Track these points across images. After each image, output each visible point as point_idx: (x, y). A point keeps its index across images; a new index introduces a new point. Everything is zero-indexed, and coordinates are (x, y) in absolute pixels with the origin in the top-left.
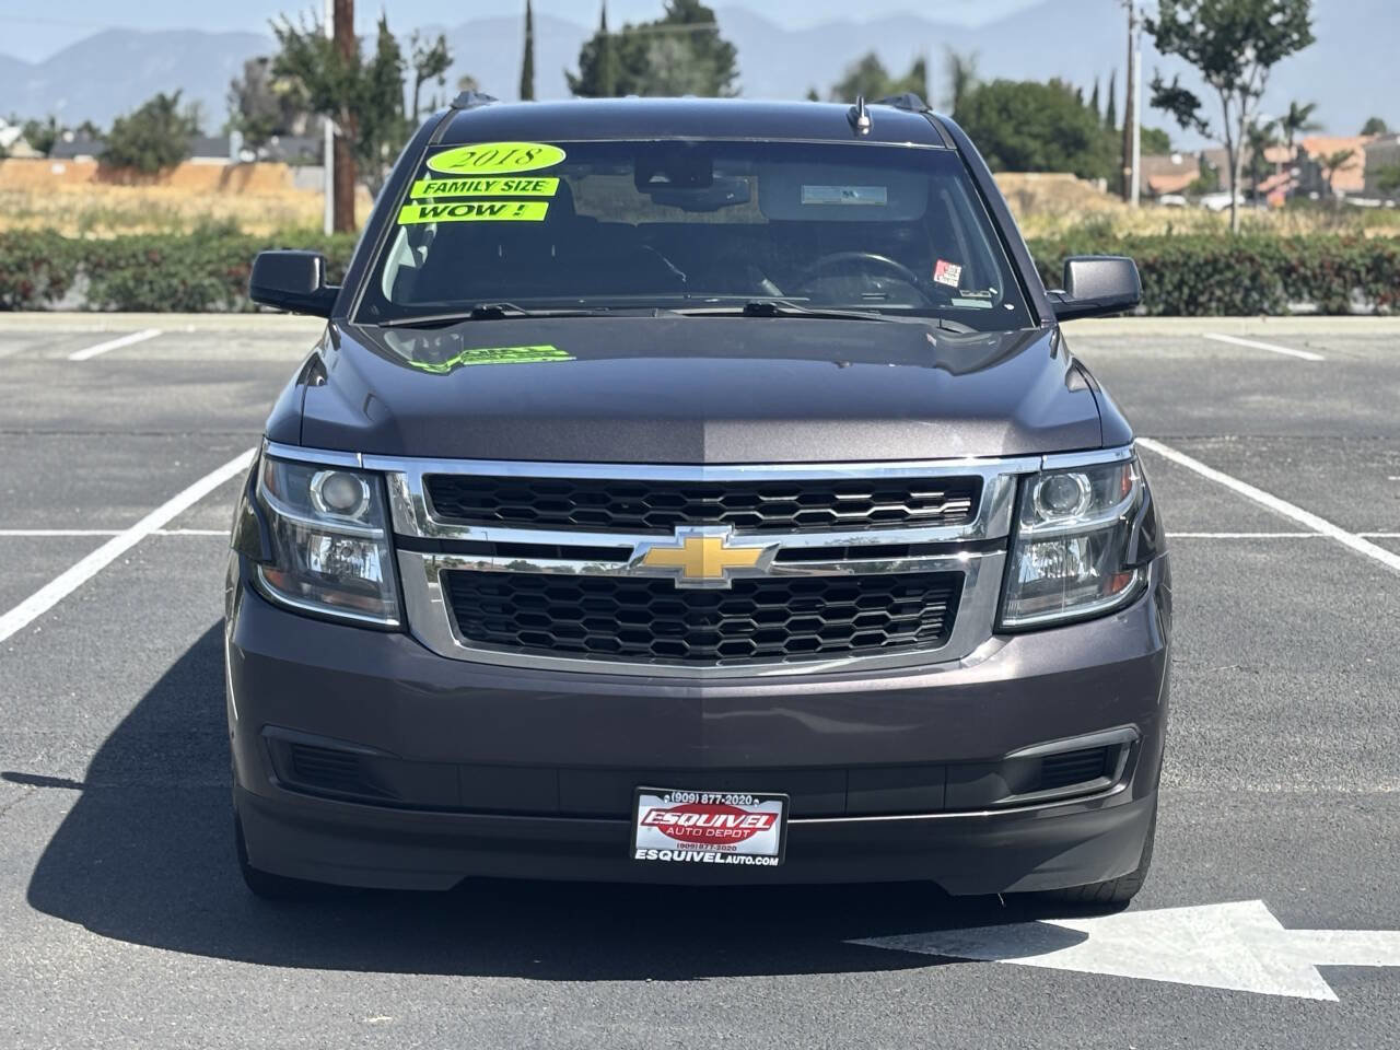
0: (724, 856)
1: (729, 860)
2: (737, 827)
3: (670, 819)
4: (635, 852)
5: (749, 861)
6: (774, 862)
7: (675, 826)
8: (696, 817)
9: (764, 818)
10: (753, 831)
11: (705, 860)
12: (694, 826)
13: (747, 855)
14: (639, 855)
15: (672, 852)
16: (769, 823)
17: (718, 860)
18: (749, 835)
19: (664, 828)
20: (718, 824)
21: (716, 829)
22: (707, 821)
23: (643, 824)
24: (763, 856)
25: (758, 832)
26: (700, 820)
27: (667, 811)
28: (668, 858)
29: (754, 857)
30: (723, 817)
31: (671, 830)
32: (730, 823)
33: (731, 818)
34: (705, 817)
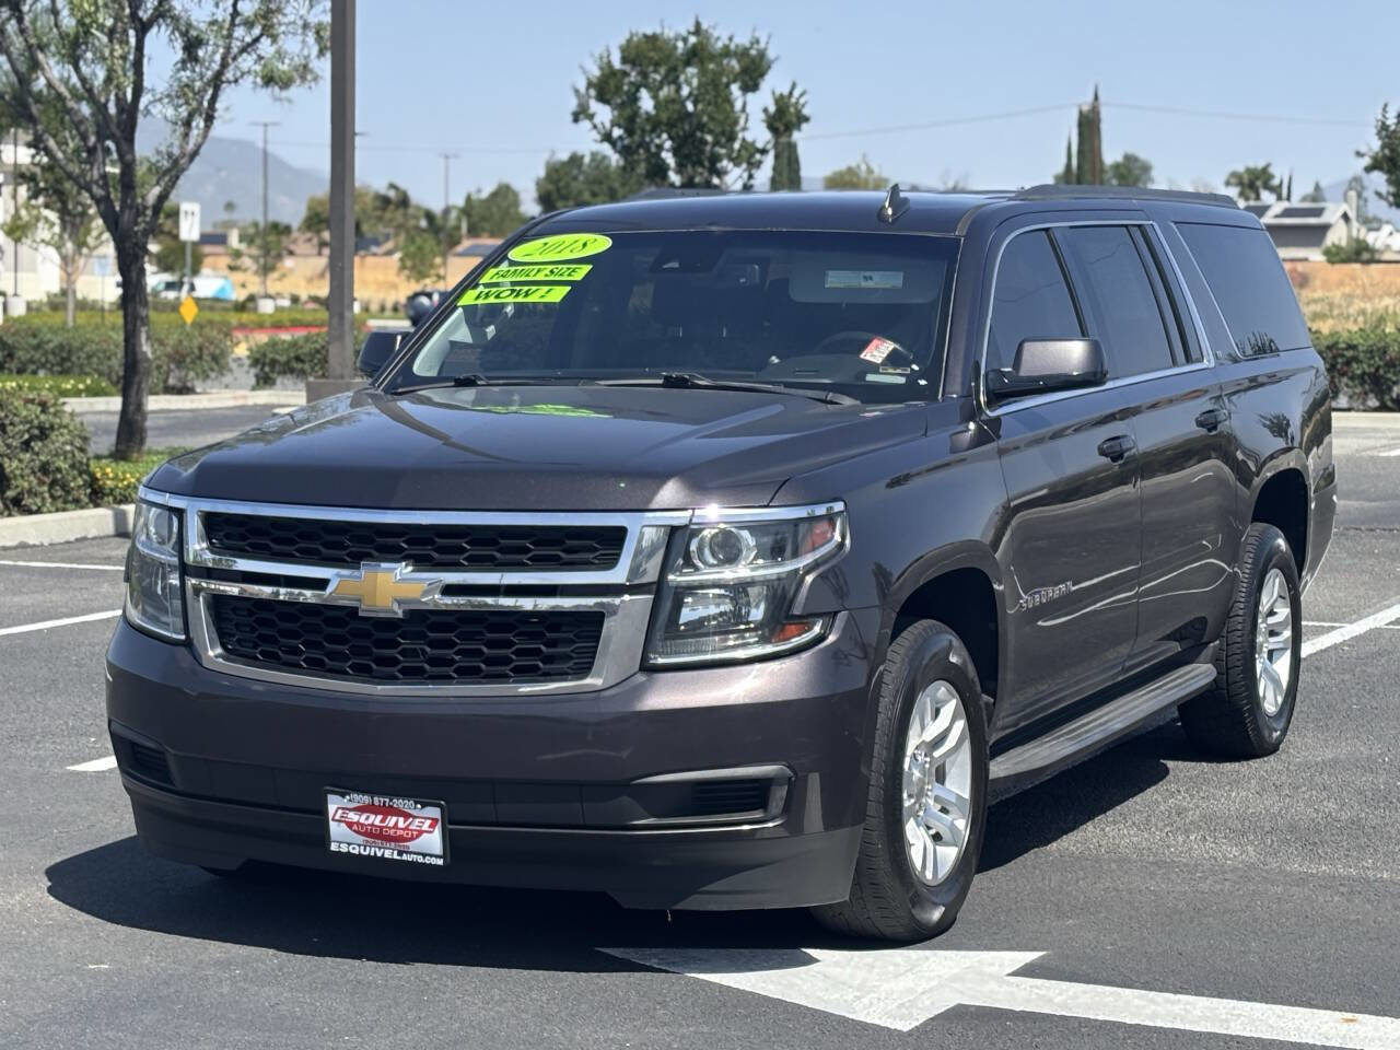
0: (400, 853)
1: (405, 857)
2: (406, 828)
3: (353, 817)
4: (330, 846)
5: (420, 859)
6: (440, 862)
7: (358, 823)
8: (372, 817)
9: (429, 822)
10: (421, 833)
11: (386, 856)
12: (372, 825)
13: (418, 854)
14: (334, 847)
15: (359, 846)
16: (432, 826)
17: (396, 857)
18: (418, 836)
19: (350, 825)
20: (391, 824)
21: (390, 828)
22: (383, 821)
23: (333, 820)
24: (431, 856)
25: (425, 834)
26: (376, 820)
27: (350, 810)
28: (356, 852)
29: (424, 855)
30: (394, 819)
31: (355, 827)
32: (401, 824)
33: (401, 819)
34: (380, 817)
